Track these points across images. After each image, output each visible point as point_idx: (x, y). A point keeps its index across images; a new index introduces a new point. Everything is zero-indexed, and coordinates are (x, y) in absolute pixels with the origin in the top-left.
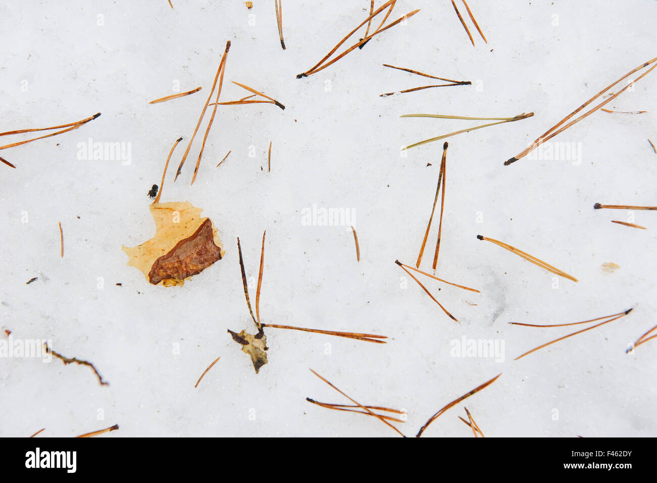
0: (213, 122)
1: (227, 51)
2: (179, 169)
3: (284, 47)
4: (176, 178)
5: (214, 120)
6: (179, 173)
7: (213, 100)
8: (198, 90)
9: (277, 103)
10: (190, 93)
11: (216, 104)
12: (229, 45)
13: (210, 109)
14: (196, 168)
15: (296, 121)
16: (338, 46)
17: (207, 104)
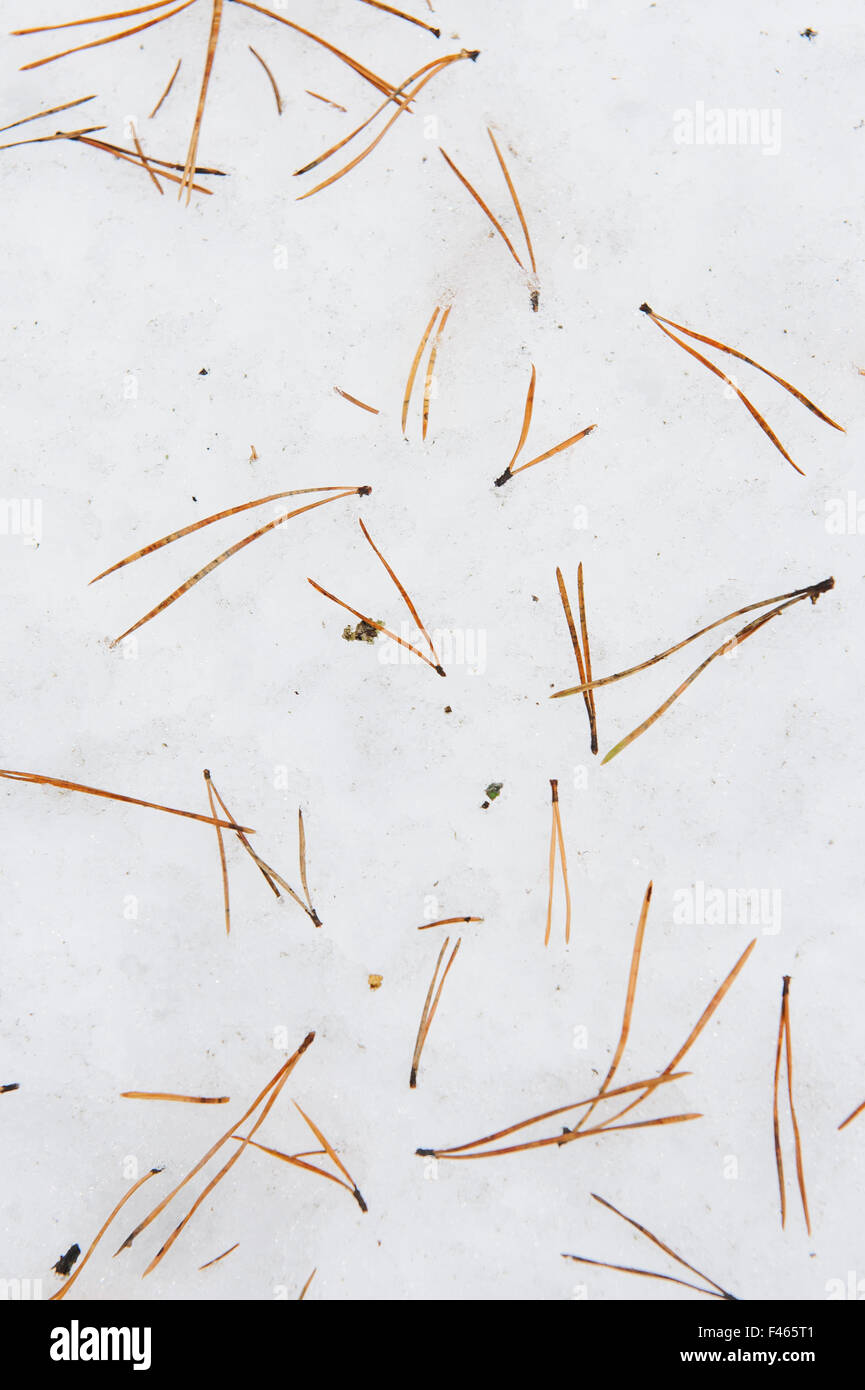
0: (227, 1174)
1: (300, 1051)
2: (131, 1237)
3: (413, 1083)
4: (120, 1250)
5: (229, 1171)
6: (127, 1243)
7: (243, 1131)
8: (220, 1101)
9: (357, 1194)
10: (203, 1100)
11: (247, 1141)
12: (310, 1039)
13: (232, 1145)
14: (163, 1249)
15: (380, 1244)
16: (515, 1128)
17: (227, 1136)
